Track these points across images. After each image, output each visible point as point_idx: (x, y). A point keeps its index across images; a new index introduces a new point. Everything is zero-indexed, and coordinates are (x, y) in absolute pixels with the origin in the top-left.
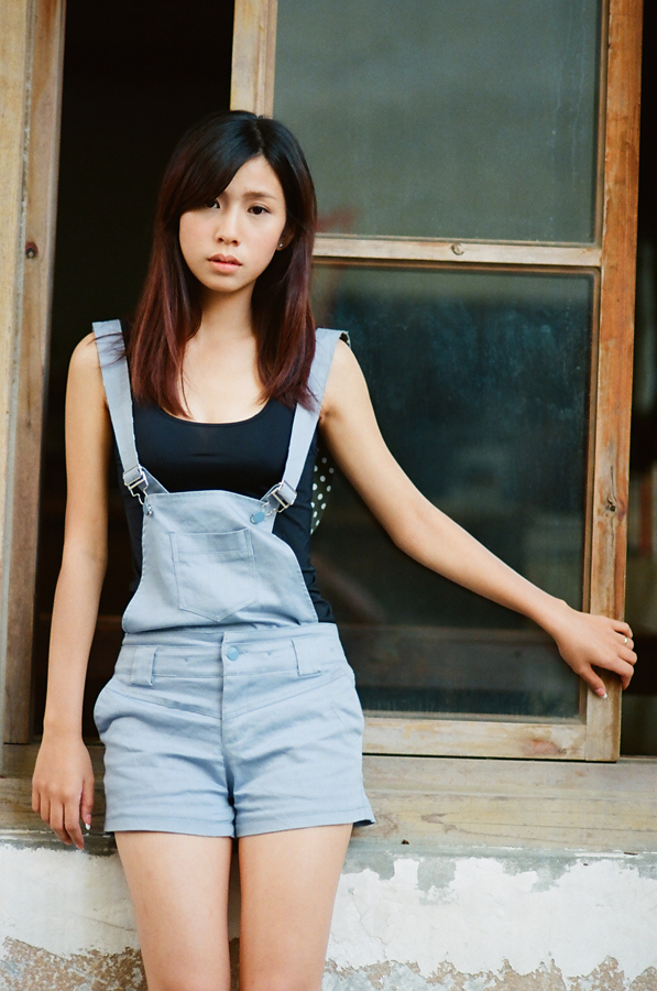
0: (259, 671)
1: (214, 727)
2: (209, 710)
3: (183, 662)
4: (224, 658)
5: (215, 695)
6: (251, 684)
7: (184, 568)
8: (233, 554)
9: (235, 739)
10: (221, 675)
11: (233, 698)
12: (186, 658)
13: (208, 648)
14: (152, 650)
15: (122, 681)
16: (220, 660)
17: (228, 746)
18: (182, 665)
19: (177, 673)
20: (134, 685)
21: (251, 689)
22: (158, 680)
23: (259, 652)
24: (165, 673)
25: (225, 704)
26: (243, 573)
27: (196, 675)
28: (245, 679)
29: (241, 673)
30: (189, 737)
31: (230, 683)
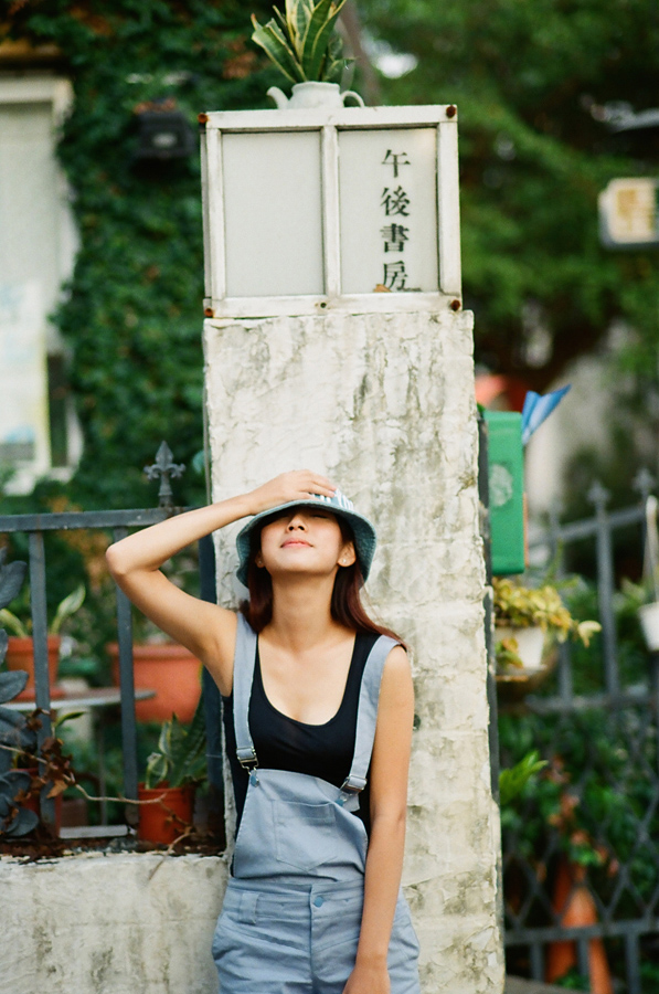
0: (338, 914)
1: (305, 958)
2: (301, 945)
3: (280, 906)
4: (312, 906)
5: (307, 934)
6: (332, 925)
7: (281, 828)
8: (320, 820)
9: (321, 967)
10: (310, 918)
11: (319, 936)
12: (282, 904)
13: (300, 897)
14: (256, 895)
15: (231, 918)
16: (309, 906)
17: (316, 973)
18: (280, 910)
19: (275, 915)
20: (242, 922)
21: (333, 929)
22: (261, 919)
23: (340, 900)
24: (267, 914)
25: (313, 942)
26: (328, 834)
27: (290, 917)
28: (327, 921)
29: (326, 917)
30: (286, 966)
31: (316, 925)
